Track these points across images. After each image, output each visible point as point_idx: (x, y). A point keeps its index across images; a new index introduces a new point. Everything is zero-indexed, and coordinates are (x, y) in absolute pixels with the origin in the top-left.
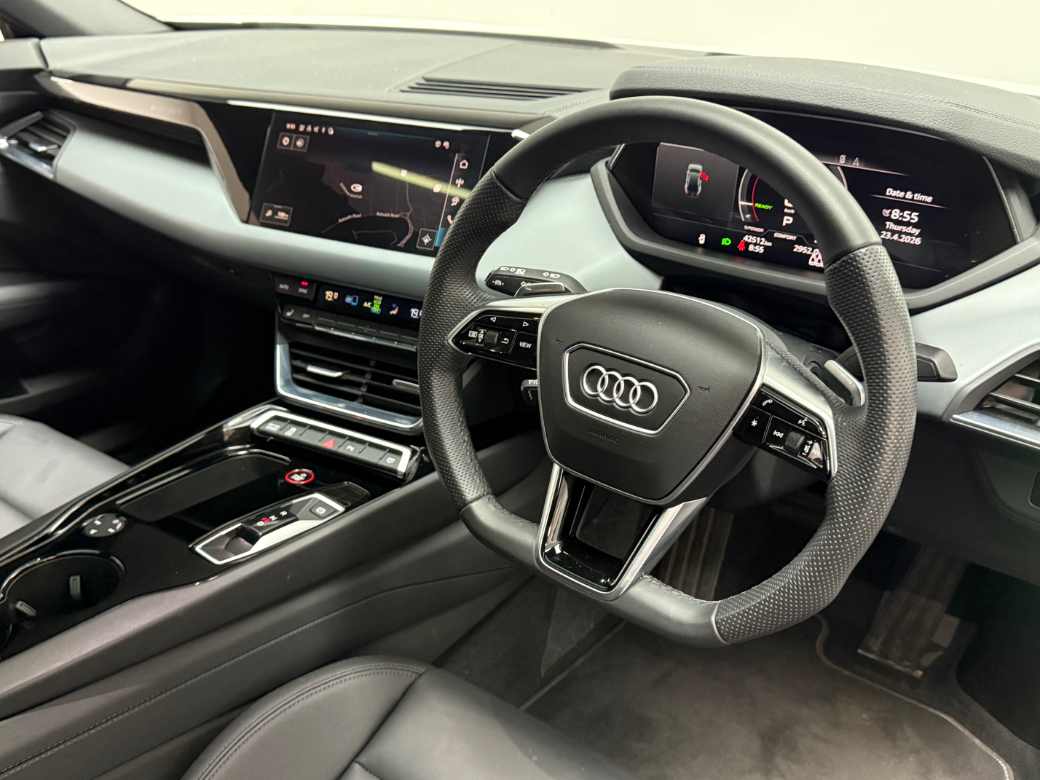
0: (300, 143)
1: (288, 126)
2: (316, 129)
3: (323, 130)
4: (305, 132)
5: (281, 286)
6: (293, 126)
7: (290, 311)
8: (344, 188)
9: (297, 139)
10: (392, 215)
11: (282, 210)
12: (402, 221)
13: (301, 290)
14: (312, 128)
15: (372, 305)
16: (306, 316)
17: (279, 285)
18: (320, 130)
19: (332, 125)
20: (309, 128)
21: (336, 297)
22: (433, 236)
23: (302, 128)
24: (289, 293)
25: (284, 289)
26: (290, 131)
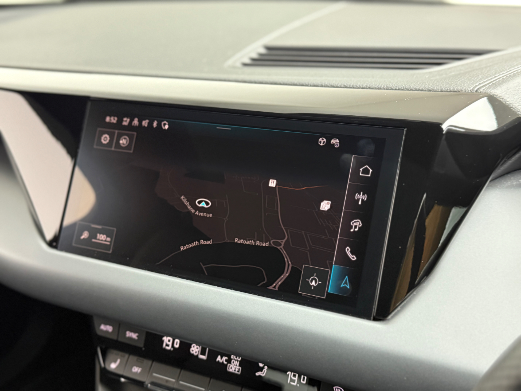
0: (123, 142)
1: (108, 119)
2: (145, 123)
3: (155, 124)
4: (130, 127)
5: (103, 327)
6: (114, 120)
7: (115, 362)
8: (187, 203)
9: (119, 137)
10: (258, 243)
11: (102, 232)
12: (273, 252)
13: (129, 334)
14: (140, 122)
15: (229, 361)
16: (136, 369)
17: (100, 325)
18: (150, 124)
19: (165, 118)
20: (136, 122)
21: (177, 346)
22: (324, 277)
23: (126, 122)
24: (114, 337)
25: (107, 332)
26: (110, 125)
